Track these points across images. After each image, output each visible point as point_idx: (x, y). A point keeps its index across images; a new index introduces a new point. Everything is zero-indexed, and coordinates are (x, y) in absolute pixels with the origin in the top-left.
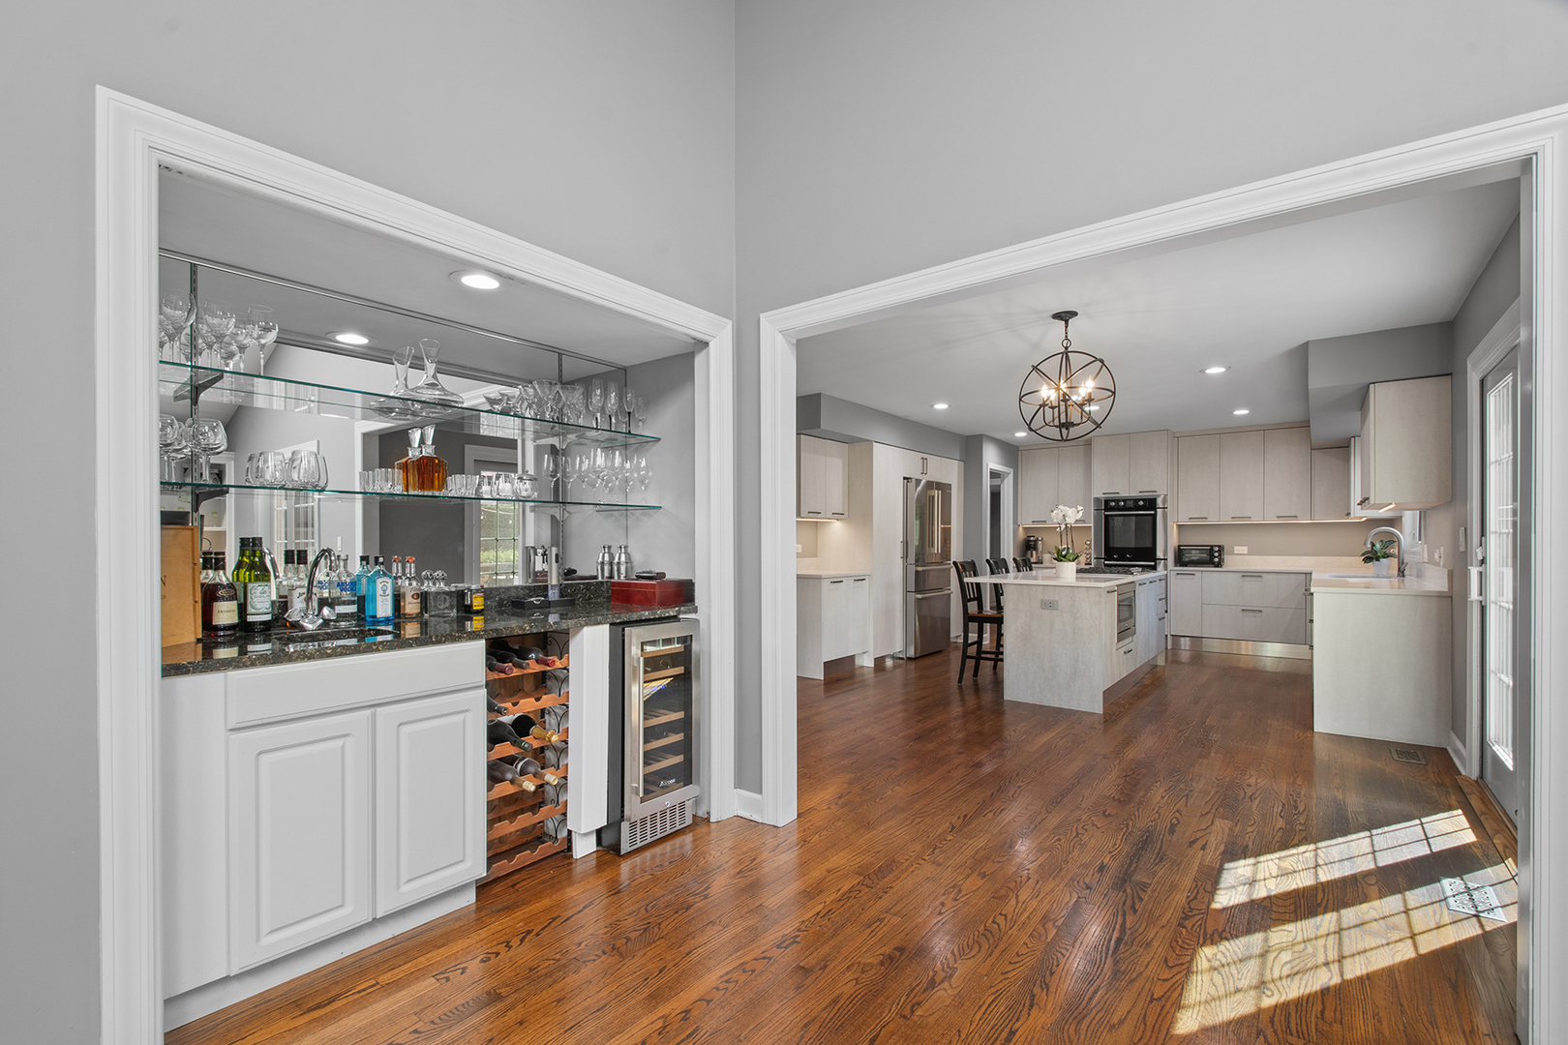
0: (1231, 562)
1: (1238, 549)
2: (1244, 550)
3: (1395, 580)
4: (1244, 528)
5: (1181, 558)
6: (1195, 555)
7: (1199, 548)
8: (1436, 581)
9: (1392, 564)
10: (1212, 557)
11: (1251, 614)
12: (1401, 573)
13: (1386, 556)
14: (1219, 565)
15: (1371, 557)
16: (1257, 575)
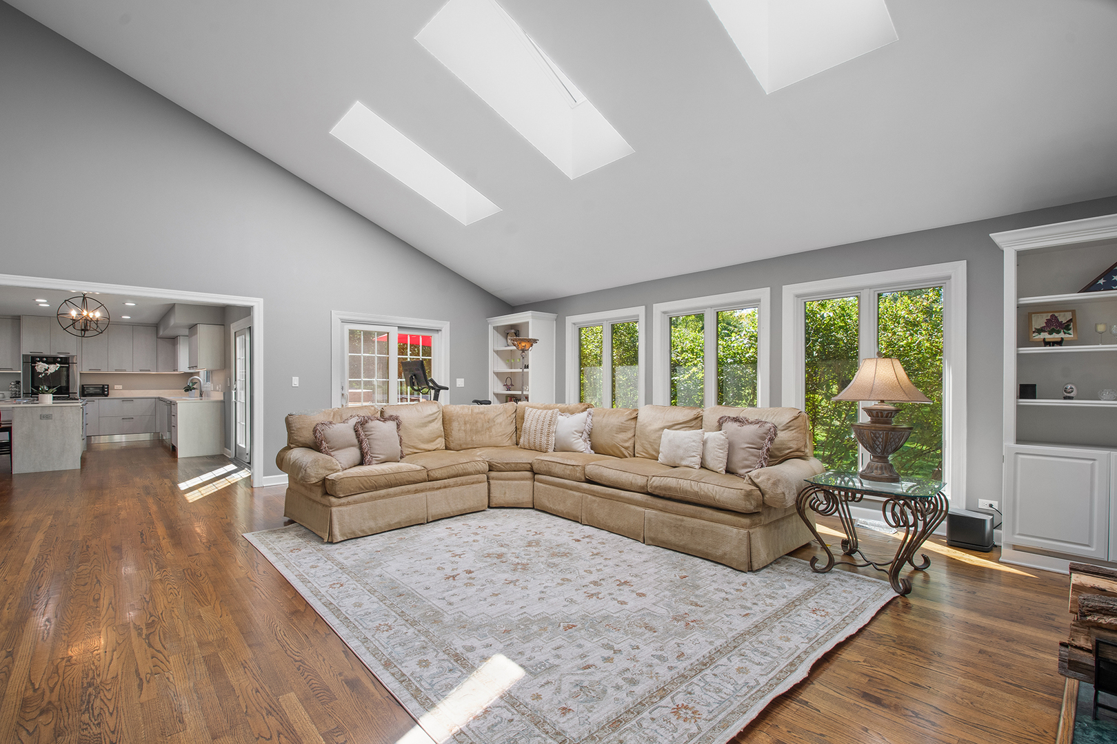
0: (113, 394)
1: (116, 387)
2: (120, 387)
3: (199, 398)
4: (120, 376)
5: (84, 392)
6: (91, 390)
7: (95, 387)
8: (218, 396)
9: (197, 392)
10: (103, 391)
11: (128, 420)
12: (201, 395)
13: (194, 389)
14: (107, 395)
15: (188, 389)
16: (131, 400)
